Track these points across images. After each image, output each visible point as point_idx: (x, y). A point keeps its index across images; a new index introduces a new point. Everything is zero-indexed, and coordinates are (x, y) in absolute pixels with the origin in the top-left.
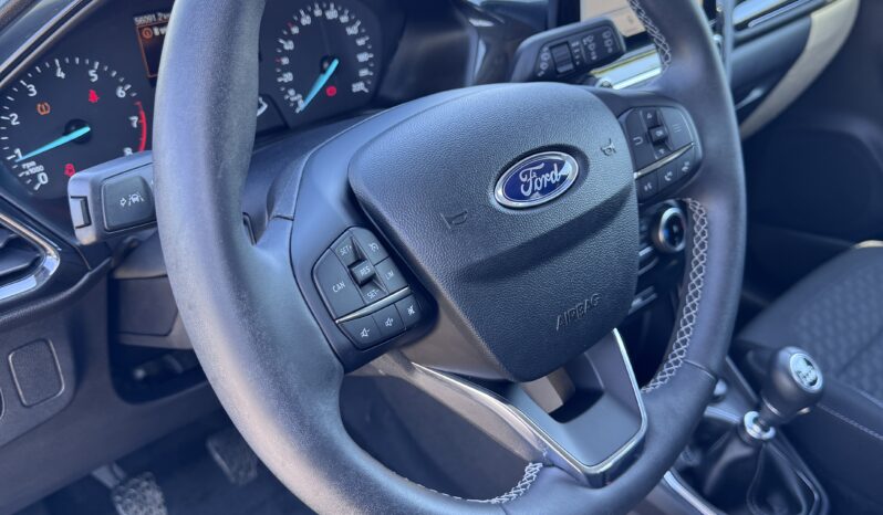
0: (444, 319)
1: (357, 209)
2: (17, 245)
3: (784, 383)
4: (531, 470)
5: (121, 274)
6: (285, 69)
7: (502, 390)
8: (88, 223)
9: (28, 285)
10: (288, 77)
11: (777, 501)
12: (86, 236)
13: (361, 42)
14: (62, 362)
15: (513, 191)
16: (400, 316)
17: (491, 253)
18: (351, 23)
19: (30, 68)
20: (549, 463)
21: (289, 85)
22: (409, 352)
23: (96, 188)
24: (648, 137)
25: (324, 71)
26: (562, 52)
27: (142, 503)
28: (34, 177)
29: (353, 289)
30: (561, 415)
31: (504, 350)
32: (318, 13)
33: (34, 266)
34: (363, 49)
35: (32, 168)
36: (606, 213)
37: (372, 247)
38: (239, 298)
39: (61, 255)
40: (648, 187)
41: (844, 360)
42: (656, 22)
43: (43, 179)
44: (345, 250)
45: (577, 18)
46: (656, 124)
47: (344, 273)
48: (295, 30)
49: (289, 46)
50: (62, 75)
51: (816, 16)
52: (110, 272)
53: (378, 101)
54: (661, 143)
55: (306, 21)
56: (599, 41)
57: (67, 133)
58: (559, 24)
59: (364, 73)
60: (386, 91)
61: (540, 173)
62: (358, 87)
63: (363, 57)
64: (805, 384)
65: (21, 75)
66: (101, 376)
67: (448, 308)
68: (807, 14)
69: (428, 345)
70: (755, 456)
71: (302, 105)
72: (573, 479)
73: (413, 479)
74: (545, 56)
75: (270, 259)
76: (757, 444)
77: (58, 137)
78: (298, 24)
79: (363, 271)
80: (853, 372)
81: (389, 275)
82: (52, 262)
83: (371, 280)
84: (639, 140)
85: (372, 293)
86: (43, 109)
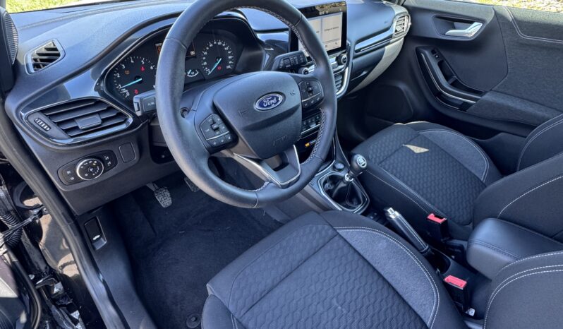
0: (240, 140)
1: (215, 109)
2: (120, 115)
3: (355, 165)
4: (266, 183)
5: (152, 124)
6: (204, 61)
7: (259, 161)
8: (139, 110)
9: (124, 126)
10: (205, 63)
11: (355, 200)
12: (139, 114)
13: (229, 52)
14: (136, 150)
15: (261, 105)
16: (226, 139)
17: (254, 122)
18: (226, 46)
19: (123, 60)
20: (271, 182)
21: (205, 66)
22: (232, 150)
23: (141, 100)
24: (307, 90)
25: (217, 62)
26: (287, 61)
27: (164, 196)
28: (125, 93)
29: (212, 131)
30: (276, 170)
31: (257, 150)
32: (215, 43)
33: (125, 121)
34: (230, 55)
35: (125, 91)
36: (291, 112)
37: (218, 119)
38: (179, 132)
39: (133, 118)
40: (306, 105)
41: (382, 159)
42: (312, 55)
43: (128, 94)
44: (210, 120)
45: (297, 49)
46: (310, 86)
47: (209, 127)
48: (208, 48)
49: (205, 53)
50: (132, 62)
51: (386, 47)
52: (149, 124)
53: (235, 72)
54: (311, 92)
55: (211, 45)
56: (299, 58)
57: (135, 80)
58: (291, 51)
59: (230, 62)
60: (238, 69)
61: (270, 100)
62: (229, 67)
63: (230, 57)
64: (361, 166)
65: (121, 62)
66: (147, 154)
67: (241, 138)
68: (383, 46)
69: (236, 148)
70: (348, 186)
71: (210, 73)
72: (277, 186)
73: (230, 183)
74: (282, 62)
75: (188, 122)
76: (348, 183)
77: (132, 81)
78: (209, 46)
79: (215, 126)
80: (383, 163)
81: (223, 127)
82: (131, 120)
83: (217, 129)
84: (304, 90)
85: (217, 133)
86: (127, 72)
